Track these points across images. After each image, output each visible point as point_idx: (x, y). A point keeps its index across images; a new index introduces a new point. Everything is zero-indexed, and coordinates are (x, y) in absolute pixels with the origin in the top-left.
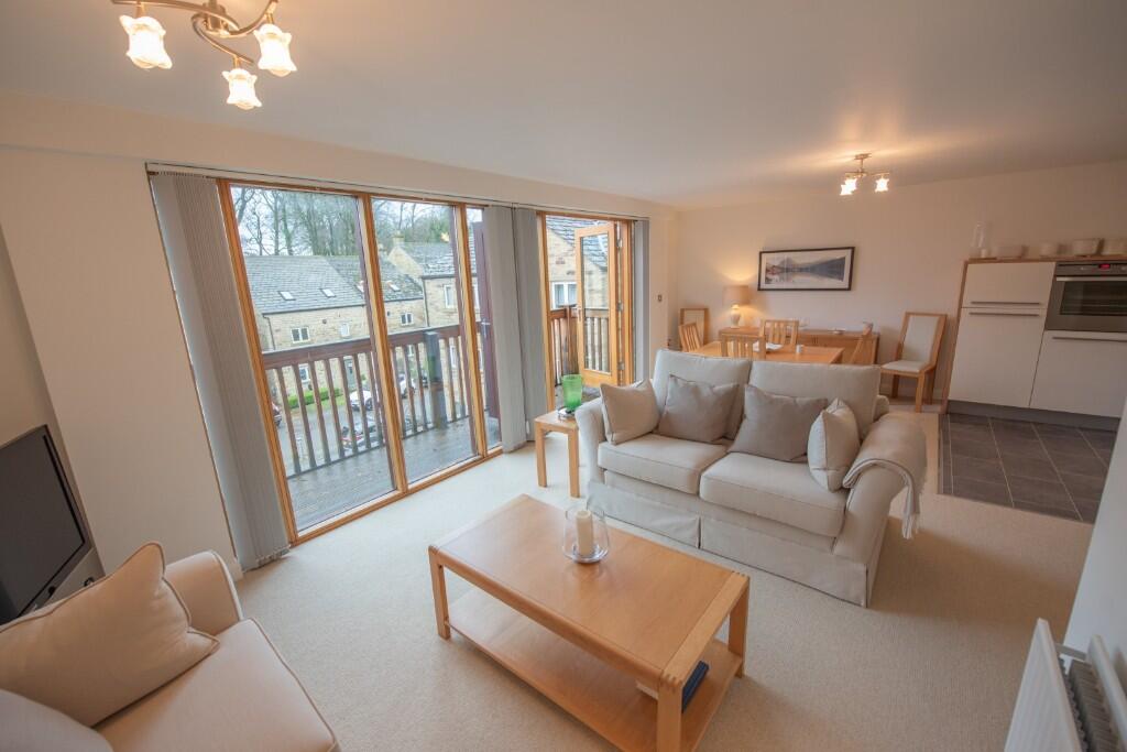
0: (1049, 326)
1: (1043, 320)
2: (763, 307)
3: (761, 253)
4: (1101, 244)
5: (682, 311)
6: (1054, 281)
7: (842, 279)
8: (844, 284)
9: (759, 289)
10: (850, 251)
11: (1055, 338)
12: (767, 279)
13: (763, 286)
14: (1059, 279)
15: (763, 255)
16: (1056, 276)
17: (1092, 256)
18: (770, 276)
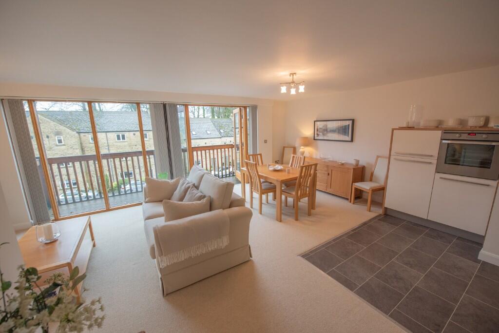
0: (438, 171)
1: (434, 167)
2: (316, 148)
3: (315, 121)
4: (487, 120)
5: (284, 147)
6: (441, 143)
7: (348, 136)
8: (349, 139)
9: (314, 139)
10: (351, 121)
11: (441, 178)
12: (317, 134)
13: (316, 138)
14: (444, 141)
15: (316, 122)
16: (442, 139)
17: (480, 127)
18: (318, 133)
